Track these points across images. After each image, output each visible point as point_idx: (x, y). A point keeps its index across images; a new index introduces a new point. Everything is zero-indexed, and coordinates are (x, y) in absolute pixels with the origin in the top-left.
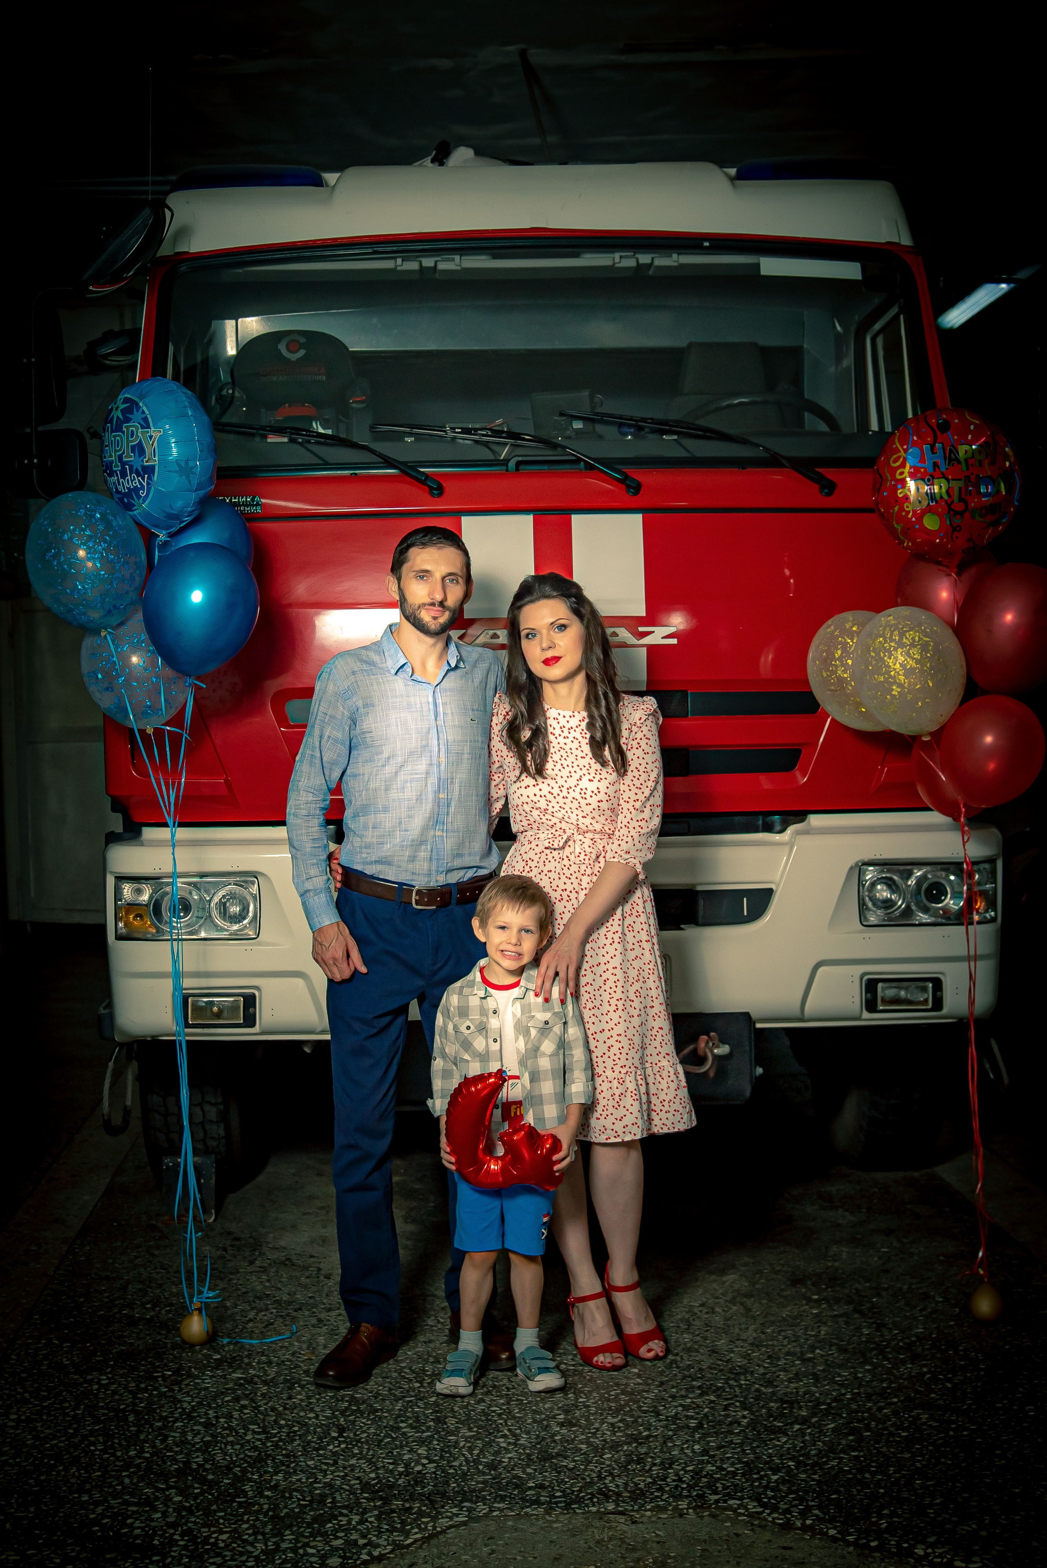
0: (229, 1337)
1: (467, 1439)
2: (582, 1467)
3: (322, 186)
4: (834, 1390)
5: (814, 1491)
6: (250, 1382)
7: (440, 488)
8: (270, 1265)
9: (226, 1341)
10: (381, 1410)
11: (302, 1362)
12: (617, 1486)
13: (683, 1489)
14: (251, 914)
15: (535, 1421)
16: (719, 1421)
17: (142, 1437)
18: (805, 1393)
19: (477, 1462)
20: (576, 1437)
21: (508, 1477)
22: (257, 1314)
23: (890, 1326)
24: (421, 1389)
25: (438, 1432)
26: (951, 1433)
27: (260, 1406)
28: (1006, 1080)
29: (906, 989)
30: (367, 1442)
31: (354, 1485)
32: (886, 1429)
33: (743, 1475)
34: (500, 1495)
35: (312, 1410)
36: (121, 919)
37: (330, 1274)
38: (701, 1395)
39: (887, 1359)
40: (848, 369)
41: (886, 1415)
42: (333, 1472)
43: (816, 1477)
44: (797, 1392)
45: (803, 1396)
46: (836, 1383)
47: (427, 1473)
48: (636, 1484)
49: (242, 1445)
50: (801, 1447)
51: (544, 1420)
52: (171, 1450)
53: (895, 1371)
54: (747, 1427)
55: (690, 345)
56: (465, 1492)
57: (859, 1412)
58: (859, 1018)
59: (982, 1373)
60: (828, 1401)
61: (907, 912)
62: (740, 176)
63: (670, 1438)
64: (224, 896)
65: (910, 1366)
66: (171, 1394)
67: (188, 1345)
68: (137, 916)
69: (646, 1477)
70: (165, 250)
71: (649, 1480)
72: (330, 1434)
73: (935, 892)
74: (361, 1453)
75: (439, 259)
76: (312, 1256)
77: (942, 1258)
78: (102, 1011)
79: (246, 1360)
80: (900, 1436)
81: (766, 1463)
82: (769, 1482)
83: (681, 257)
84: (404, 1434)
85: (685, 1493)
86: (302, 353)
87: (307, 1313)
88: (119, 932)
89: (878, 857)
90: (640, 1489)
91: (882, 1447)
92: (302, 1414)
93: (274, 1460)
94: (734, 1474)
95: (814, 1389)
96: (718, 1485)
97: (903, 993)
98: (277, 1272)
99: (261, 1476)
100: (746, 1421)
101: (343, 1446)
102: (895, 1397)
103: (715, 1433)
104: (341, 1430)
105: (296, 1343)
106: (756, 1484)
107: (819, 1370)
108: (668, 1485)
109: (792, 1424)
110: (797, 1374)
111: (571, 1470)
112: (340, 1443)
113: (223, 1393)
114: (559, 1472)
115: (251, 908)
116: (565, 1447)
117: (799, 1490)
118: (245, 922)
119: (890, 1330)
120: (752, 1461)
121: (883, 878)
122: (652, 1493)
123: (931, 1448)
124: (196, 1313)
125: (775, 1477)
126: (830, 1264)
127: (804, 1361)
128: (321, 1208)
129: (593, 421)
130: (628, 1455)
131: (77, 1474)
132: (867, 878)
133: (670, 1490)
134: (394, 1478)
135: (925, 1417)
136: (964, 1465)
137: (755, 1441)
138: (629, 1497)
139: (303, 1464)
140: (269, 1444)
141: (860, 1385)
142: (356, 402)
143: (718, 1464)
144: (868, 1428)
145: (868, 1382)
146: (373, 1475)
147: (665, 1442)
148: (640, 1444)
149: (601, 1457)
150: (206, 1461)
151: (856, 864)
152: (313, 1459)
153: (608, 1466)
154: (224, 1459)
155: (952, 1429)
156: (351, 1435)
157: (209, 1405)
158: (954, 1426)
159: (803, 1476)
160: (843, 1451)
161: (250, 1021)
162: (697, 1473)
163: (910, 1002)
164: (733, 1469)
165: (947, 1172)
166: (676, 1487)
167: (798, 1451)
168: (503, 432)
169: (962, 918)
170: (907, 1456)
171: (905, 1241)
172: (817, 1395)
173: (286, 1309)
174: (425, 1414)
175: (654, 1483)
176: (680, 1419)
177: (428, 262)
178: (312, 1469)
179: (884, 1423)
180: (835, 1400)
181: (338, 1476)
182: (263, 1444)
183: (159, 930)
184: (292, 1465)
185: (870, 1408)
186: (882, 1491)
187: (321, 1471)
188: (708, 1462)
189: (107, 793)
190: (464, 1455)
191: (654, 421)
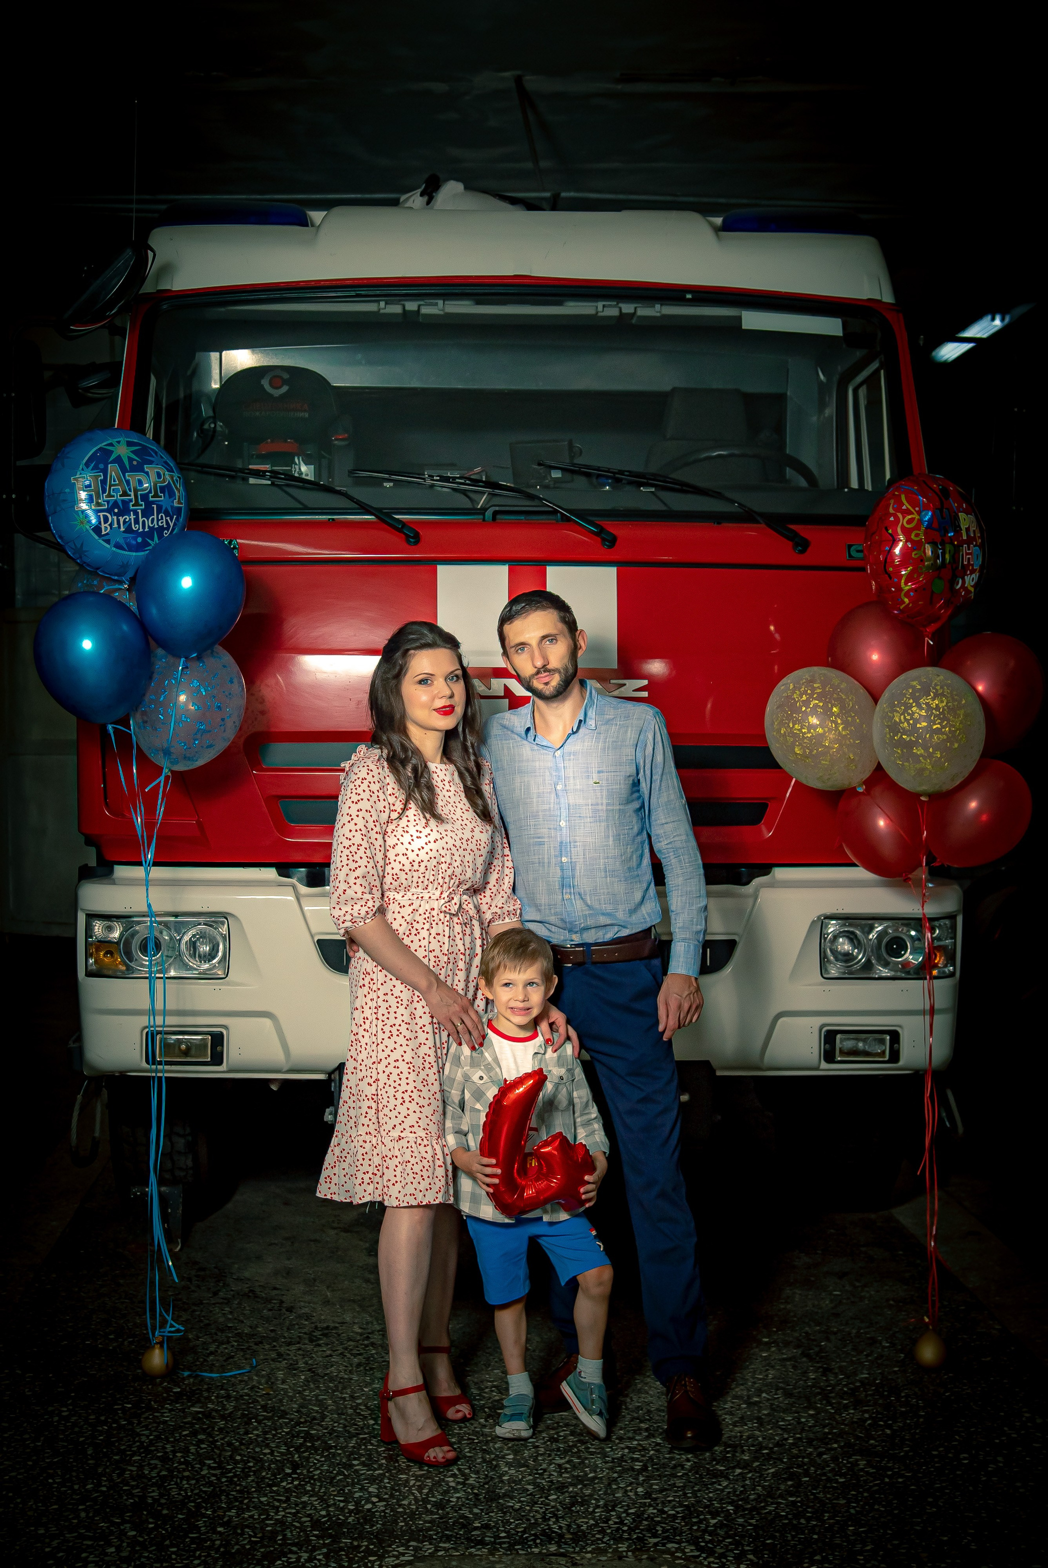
0: (189, 1370)
1: (417, 1477)
2: (528, 1508)
3: (307, 225)
4: (777, 1435)
5: (750, 1536)
6: (208, 1415)
7: (417, 537)
8: (233, 1296)
9: (186, 1374)
10: (335, 1447)
11: (260, 1396)
12: (560, 1528)
13: (624, 1531)
14: (220, 954)
15: (484, 1461)
16: (663, 1464)
17: (100, 1470)
18: (749, 1437)
19: (426, 1501)
20: (523, 1477)
21: (455, 1517)
22: (218, 1347)
23: (837, 1371)
24: (376, 1427)
25: (389, 1471)
26: (887, 1480)
27: (217, 1441)
28: (961, 1129)
29: (864, 1041)
30: (319, 1480)
31: (305, 1522)
32: (824, 1474)
33: (683, 1518)
34: (447, 1535)
35: (267, 1446)
36: (91, 955)
37: (292, 1307)
38: (647, 1438)
39: (831, 1404)
40: (831, 417)
41: (825, 1461)
42: (285, 1509)
43: (753, 1521)
44: (741, 1436)
45: (747, 1440)
46: (779, 1427)
47: (377, 1511)
48: (579, 1526)
49: (198, 1481)
50: (741, 1492)
51: (493, 1460)
52: (127, 1484)
53: (837, 1417)
54: (690, 1471)
55: (674, 390)
56: (412, 1531)
57: (799, 1457)
58: (817, 1069)
59: (921, 1420)
60: (771, 1445)
61: (868, 966)
62: (727, 227)
63: (615, 1480)
64: (194, 936)
65: (852, 1411)
66: (130, 1427)
67: (149, 1378)
68: (106, 953)
69: (589, 1519)
70: (148, 288)
71: (592, 1522)
72: (284, 1470)
73: (896, 946)
74: (313, 1490)
75: (422, 303)
76: (275, 1289)
77: (891, 1302)
78: (71, 1045)
79: (205, 1394)
80: (837, 1482)
81: (706, 1507)
82: (707, 1526)
83: (663, 307)
84: (357, 1471)
85: (626, 1535)
86: (285, 389)
87: (267, 1347)
88: (89, 968)
89: (840, 911)
90: (583, 1531)
91: (819, 1493)
92: (257, 1450)
93: (228, 1495)
94: (674, 1517)
95: (757, 1433)
96: (658, 1528)
97: (861, 1045)
98: (240, 1304)
99: (214, 1512)
100: (689, 1464)
101: (296, 1483)
102: (835, 1443)
103: (659, 1476)
104: (295, 1466)
105: (255, 1378)
106: (695, 1528)
107: (764, 1415)
108: (610, 1528)
109: (734, 1468)
110: (742, 1418)
111: (516, 1510)
112: (294, 1479)
113: (181, 1427)
114: (505, 1513)
115: (221, 947)
116: (512, 1488)
117: (735, 1535)
118: (214, 961)
119: (836, 1375)
120: (693, 1504)
121: (844, 931)
122: (594, 1536)
123: (866, 1494)
124: (158, 1346)
125: (713, 1522)
126: (782, 1306)
127: (750, 1404)
128: (287, 1239)
129: (572, 472)
130: (573, 1497)
131: (34, 1506)
132: (830, 931)
133: (611, 1533)
134: (344, 1516)
135: (862, 1463)
136: (896, 1512)
137: (696, 1484)
138: (571, 1539)
139: (256, 1500)
140: (224, 1480)
141: (803, 1430)
142: (338, 439)
143: (660, 1507)
144: (806, 1473)
145: (810, 1427)
146: (323, 1513)
147: (609, 1485)
148: (585, 1486)
149: (546, 1498)
150: (161, 1495)
151: (819, 918)
152: (266, 1495)
153: (553, 1507)
154: (179, 1494)
155: (888, 1477)
156: (305, 1472)
157: (167, 1439)
158: (890, 1473)
159: (741, 1520)
160: (781, 1496)
161: (217, 1059)
162: (639, 1516)
163: (867, 1054)
164: (673, 1512)
165: (903, 1215)
166: (618, 1529)
167: (737, 1496)
168: (481, 481)
169: (921, 972)
170: (843, 1502)
171: (857, 1284)
172: (760, 1439)
173: (248, 1342)
174: (377, 1452)
175: (596, 1525)
176: (626, 1461)
177: (411, 306)
178: (265, 1505)
179: (823, 1468)
180: (777, 1444)
181: (290, 1513)
182: (219, 1479)
183: (129, 968)
184: (246, 1501)
185: (811, 1454)
186: (815, 1537)
187: (274, 1507)
188: (650, 1505)
189: (80, 831)
190: (413, 1494)
191: (632, 474)
